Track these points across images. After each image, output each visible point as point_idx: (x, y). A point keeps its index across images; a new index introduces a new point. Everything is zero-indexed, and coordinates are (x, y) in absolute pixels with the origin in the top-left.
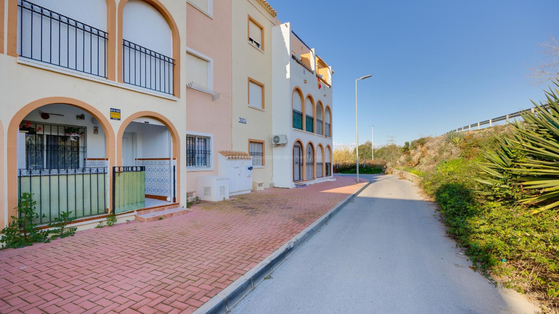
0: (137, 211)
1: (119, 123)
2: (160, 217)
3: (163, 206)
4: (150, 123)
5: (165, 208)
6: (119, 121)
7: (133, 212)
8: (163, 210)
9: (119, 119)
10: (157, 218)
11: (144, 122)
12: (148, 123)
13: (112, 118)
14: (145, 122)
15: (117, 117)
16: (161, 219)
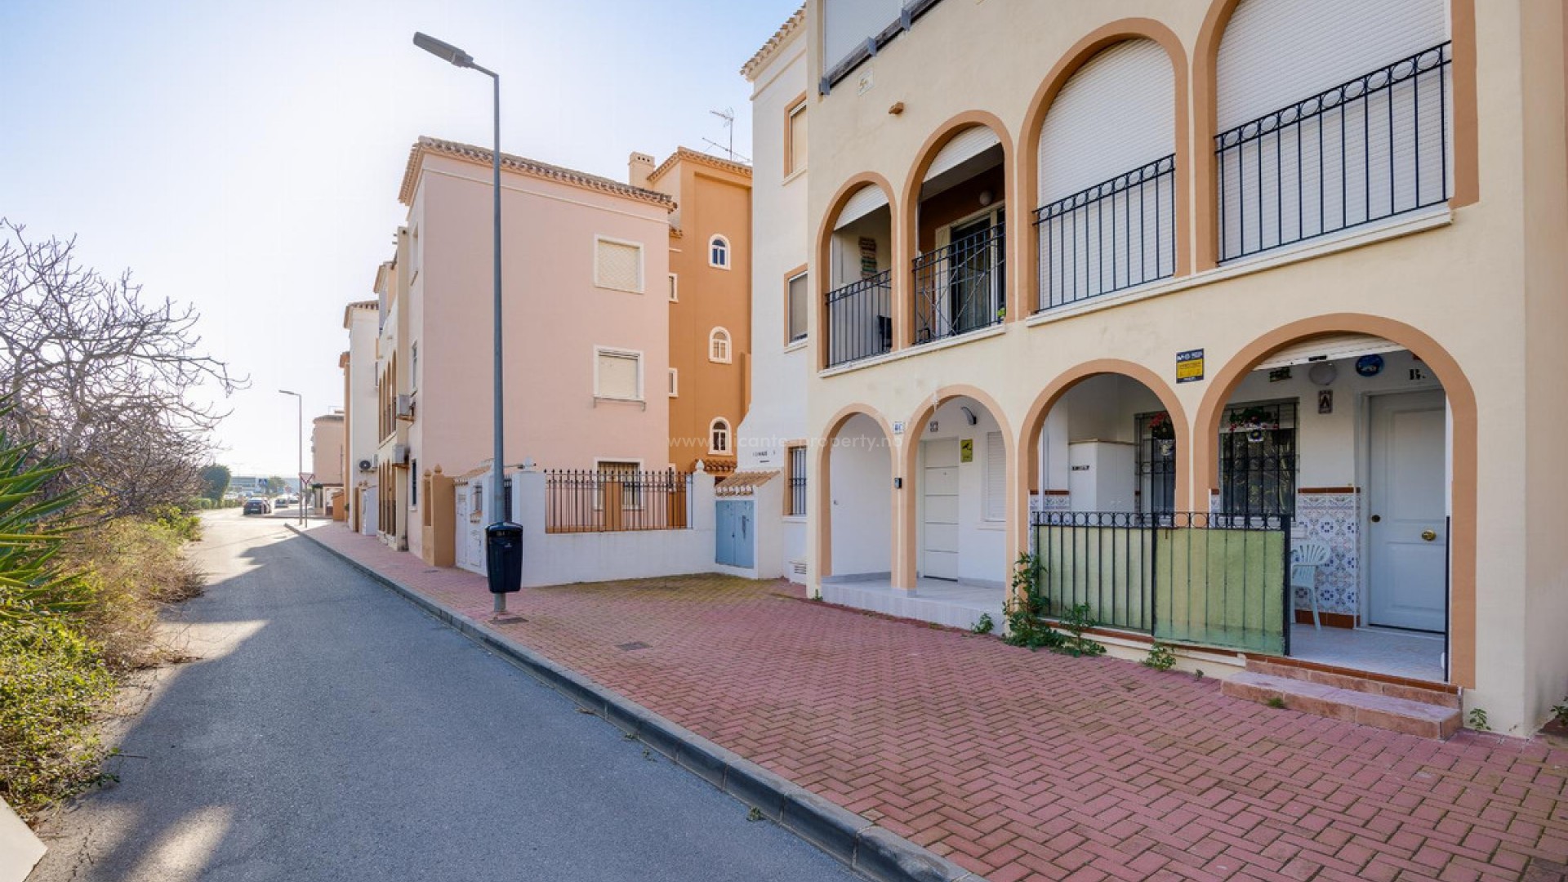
0: (1249, 656)
1: (1200, 388)
2: (1275, 696)
3: (1363, 675)
4: (1330, 358)
5: (1369, 683)
6: (1201, 381)
7: (1234, 654)
8: (1359, 687)
9: (1200, 378)
10: (1264, 697)
11: (1307, 361)
12: (1325, 357)
13: (1180, 381)
14: (1311, 359)
15: (1195, 372)
16: (1278, 704)
